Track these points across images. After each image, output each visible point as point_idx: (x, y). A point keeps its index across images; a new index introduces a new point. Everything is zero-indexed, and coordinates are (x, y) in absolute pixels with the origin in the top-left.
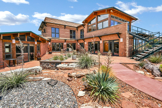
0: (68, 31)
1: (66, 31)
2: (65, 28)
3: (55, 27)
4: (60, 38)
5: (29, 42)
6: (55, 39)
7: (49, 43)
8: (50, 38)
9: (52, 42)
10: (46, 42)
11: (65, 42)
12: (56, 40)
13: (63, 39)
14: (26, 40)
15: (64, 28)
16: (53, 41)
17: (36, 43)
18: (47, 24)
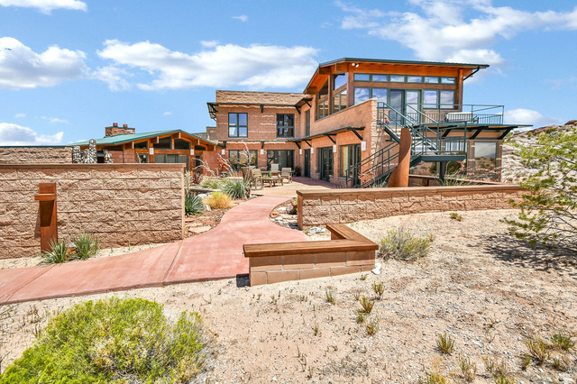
0: (271, 119)
1: (266, 118)
2: (262, 112)
3: (238, 112)
4: (250, 138)
5: (178, 152)
6: (237, 141)
7: (223, 152)
9: (228, 148)
11: (262, 148)
12: (238, 144)
13: (257, 141)
14: (173, 148)
15: (260, 110)
16: (232, 147)
17: (192, 152)
18: (218, 106)
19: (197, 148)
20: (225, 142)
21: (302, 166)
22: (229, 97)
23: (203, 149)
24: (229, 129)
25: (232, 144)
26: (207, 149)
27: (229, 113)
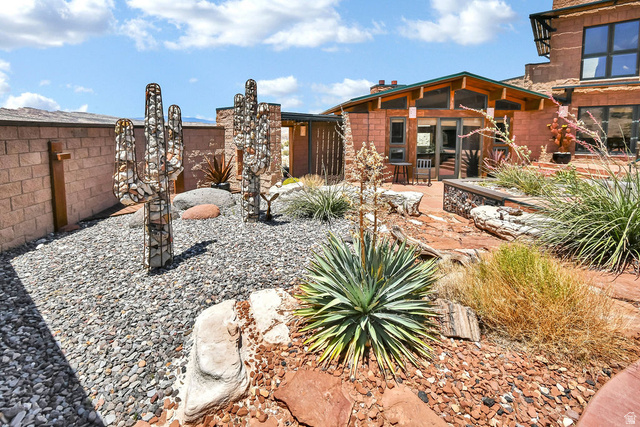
3: (612, 20)
7: (563, 111)
8: (570, 83)
9: (578, 102)
10: (542, 107)
12: (607, 94)
14: (452, 106)
16: (588, 100)
17: (490, 113)
18: (556, 17)
20: (570, 91)
23: (516, 107)
24: (582, 63)
25: (588, 94)
26: (523, 107)
27: (585, 28)
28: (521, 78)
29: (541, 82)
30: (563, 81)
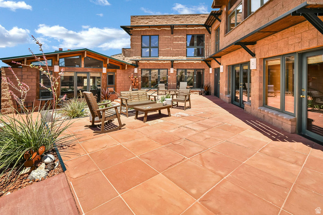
0: (180, 39)
1: (176, 38)
2: (172, 33)
3: (150, 34)
4: (161, 58)
5: (89, 69)
6: (148, 60)
7: (136, 70)
8: (138, 58)
9: (141, 67)
10: (126, 68)
11: (172, 67)
12: (149, 63)
13: (167, 60)
14: (83, 66)
15: (170, 32)
16: (144, 66)
17: (105, 70)
18: (132, 29)
19: (109, 67)
20: (137, 61)
21: (212, 85)
22: (142, 21)
23: (118, 68)
24: (142, 50)
25: (144, 63)
26: (121, 68)
27: (142, 36)
28: (121, 54)
29: (128, 57)
30: (135, 57)
